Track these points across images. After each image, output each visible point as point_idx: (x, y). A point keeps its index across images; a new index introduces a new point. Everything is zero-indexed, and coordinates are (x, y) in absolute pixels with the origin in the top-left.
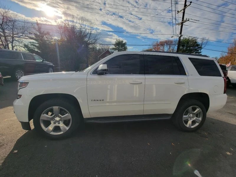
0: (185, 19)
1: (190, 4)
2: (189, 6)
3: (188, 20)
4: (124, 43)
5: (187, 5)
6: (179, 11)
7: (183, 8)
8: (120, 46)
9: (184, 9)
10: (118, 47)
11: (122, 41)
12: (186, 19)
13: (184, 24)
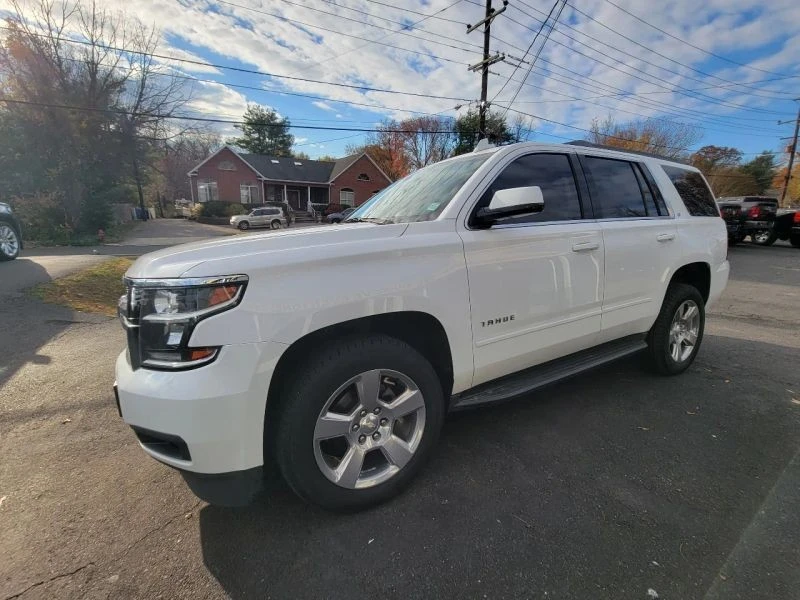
0: (492, 53)
1: (505, 9)
2: (500, 12)
3: (503, 59)
4: (278, 121)
5: (493, 10)
6: (473, 25)
7: (483, 17)
8: (267, 133)
9: (487, 23)
10: (256, 136)
11: (272, 117)
12: (496, 54)
13: (490, 68)
